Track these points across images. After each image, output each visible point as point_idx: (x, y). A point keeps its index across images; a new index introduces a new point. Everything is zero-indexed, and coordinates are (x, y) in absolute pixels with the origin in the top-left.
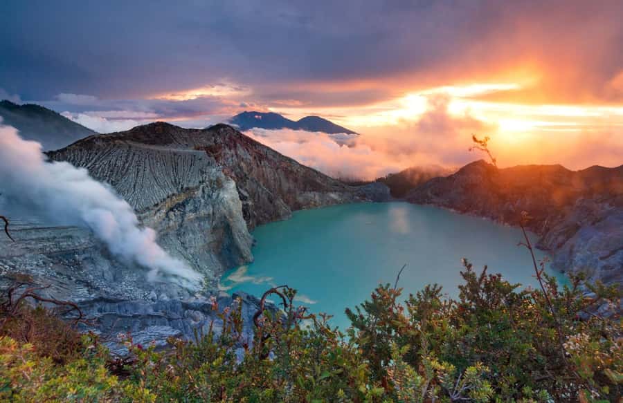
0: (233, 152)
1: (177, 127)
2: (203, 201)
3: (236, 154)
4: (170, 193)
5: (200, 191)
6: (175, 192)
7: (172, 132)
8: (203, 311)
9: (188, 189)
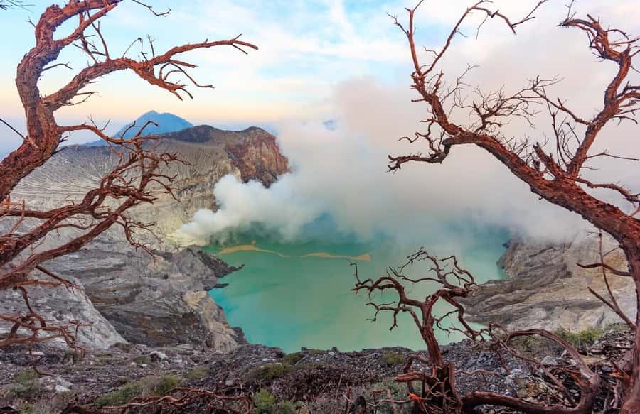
0: (258, 149)
1: (216, 129)
2: (209, 184)
3: (260, 151)
4: (185, 177)
5: (209, 177)
6: (189, 176)
7: (212, 133)
8: (164, 257)
9: (199, 175)
